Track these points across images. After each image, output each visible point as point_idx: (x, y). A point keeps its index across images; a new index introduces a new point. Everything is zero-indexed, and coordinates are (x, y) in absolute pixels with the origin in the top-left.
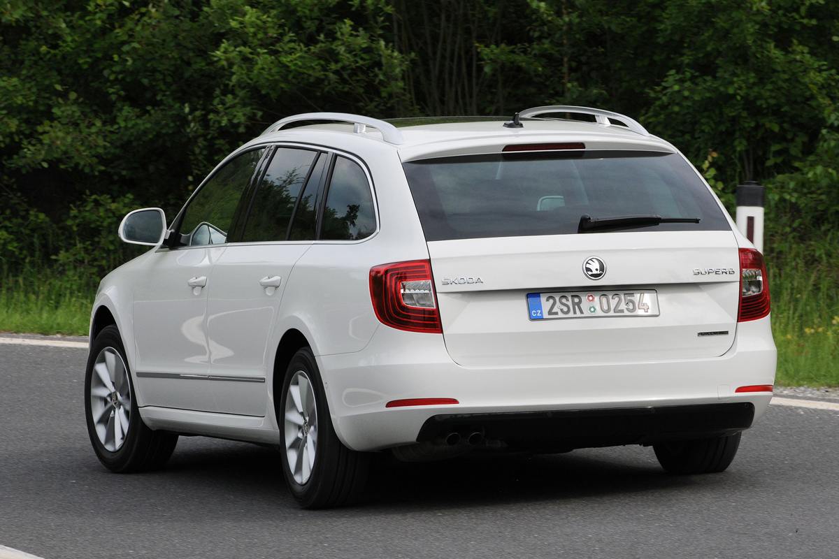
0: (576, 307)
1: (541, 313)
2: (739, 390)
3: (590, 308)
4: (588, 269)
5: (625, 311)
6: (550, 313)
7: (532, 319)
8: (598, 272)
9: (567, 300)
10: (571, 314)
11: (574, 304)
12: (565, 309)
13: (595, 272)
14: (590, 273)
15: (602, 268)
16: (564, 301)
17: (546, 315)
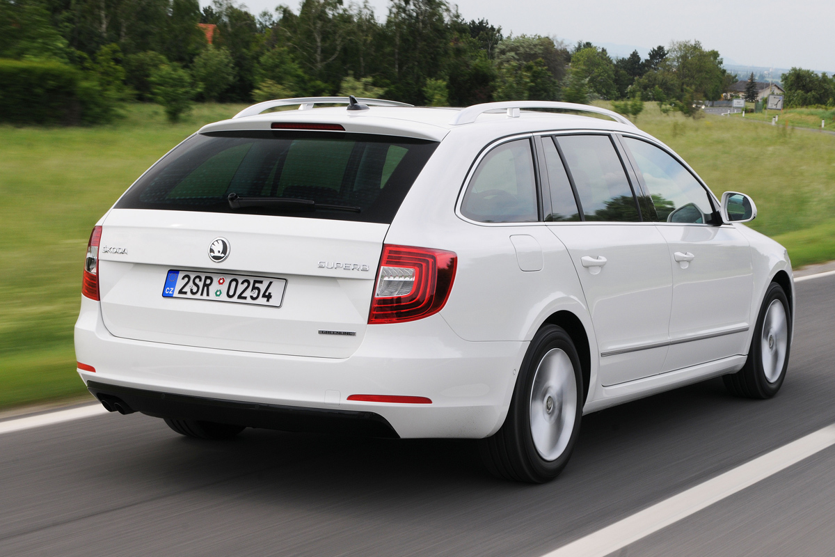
0: (206, 288)
1: (173, 291)
2: (351, 398)
3: (217, 291)
4: (212, 251)
5: (249, 298)
6: (181, 292)
7: (165, 295)
8: (219, 255)
9: (200, 280)
10: (198, 296)
11: (205, 285)
12: (195, 289)
13: (217, 254)
14: (213, 255)
15: (225, 251)
16: (197, 281)
17: (176, 294)
